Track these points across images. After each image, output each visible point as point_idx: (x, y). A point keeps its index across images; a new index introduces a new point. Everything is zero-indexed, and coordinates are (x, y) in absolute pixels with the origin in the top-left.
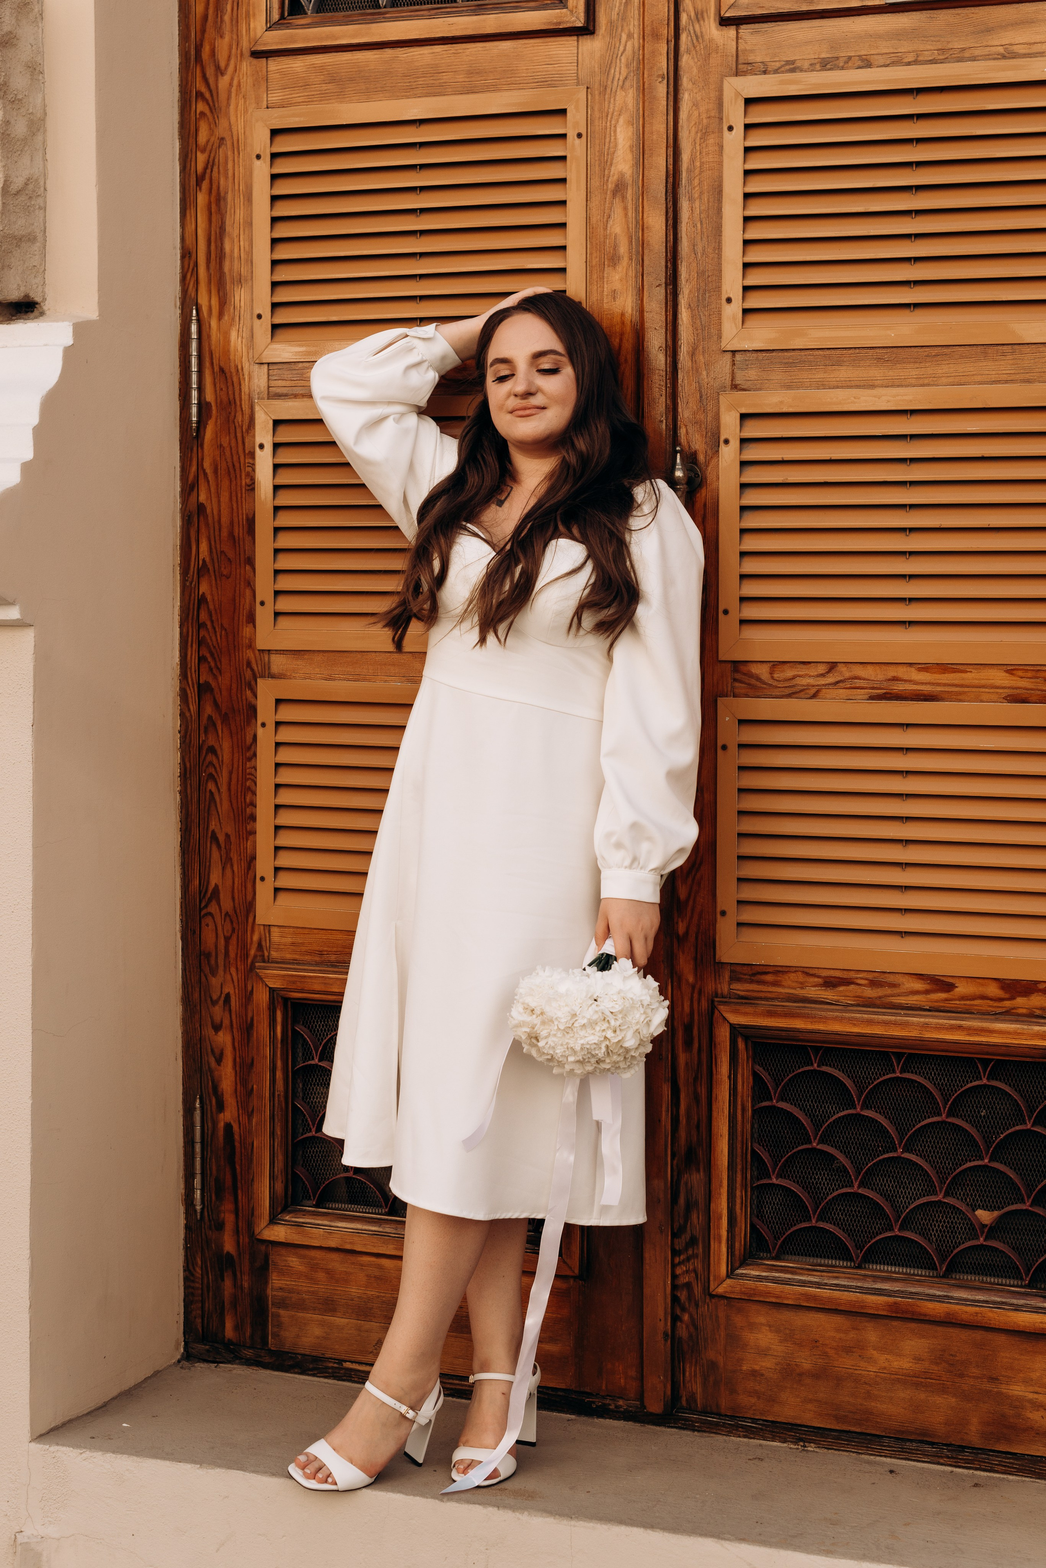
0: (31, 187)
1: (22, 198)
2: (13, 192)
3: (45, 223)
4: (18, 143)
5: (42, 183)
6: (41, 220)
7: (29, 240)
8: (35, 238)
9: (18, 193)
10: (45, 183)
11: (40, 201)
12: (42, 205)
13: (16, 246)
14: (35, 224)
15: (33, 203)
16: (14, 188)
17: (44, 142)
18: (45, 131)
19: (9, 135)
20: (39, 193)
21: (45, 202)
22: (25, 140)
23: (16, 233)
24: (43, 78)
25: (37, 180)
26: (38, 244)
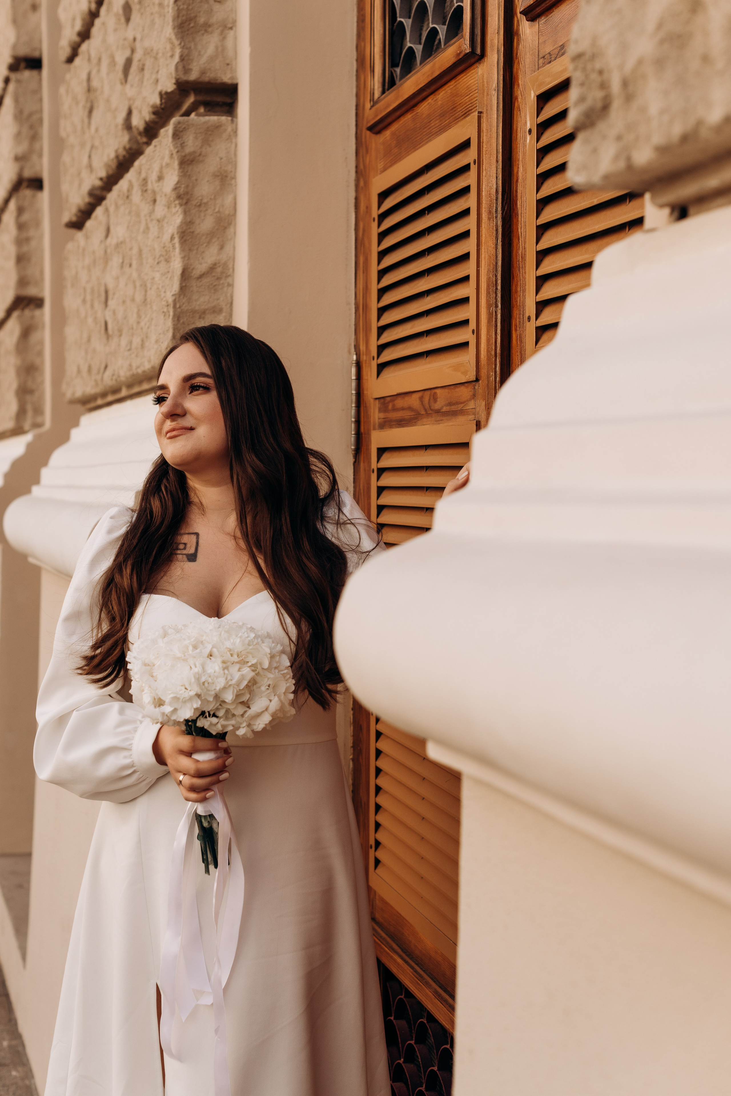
0: (219, 270)
1: (206, 281)
2: (196, 276)
3: (232, 297)
4: (204, 237)
5: (231, 266)
6: (229, 295)
7: (214, 312)
8: (221, 311)
9: (201, 276)
10: (233, 265)
11: (229, 280)
12: (231, 282)
13: (200, 318)
14: (221, 299)
15: (221, 282)
16: (196, 273)
17: (235, 233)
18: (235, 225)
19: (193, 232)
20: (229, 274)
21: (233, 281)
22: (212, 235)
23: (197, 308)
24: (236, 182)
25: (225, 264)
26: (224, 314)
